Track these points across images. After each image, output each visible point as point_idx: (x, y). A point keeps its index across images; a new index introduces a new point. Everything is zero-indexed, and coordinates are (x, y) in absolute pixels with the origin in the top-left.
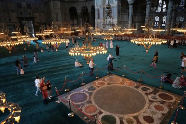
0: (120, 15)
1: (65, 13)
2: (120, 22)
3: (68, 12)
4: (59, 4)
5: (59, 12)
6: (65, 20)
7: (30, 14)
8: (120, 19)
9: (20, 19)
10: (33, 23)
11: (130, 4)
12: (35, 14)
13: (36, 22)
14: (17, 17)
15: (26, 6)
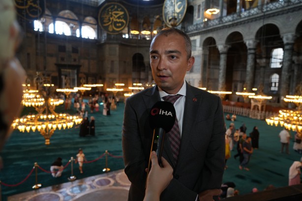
0: (207, 69)
1: (125, 62)
2: (206, 80)
3: (130, 60)
4: (117, 49)
5: (116, 59)
6: (125, 72)
7: (75, 60)
8: (207, 75)
9: (60, 66)
10: (78, 74)
11: (222, 53)
12: (82, 61)
13: (81, 73)
14: (56, 64)
15: (71, 49)
